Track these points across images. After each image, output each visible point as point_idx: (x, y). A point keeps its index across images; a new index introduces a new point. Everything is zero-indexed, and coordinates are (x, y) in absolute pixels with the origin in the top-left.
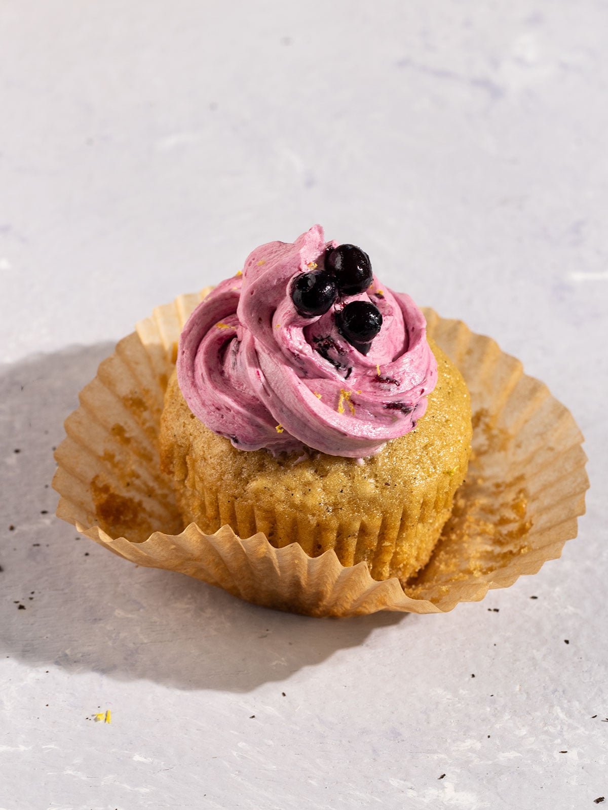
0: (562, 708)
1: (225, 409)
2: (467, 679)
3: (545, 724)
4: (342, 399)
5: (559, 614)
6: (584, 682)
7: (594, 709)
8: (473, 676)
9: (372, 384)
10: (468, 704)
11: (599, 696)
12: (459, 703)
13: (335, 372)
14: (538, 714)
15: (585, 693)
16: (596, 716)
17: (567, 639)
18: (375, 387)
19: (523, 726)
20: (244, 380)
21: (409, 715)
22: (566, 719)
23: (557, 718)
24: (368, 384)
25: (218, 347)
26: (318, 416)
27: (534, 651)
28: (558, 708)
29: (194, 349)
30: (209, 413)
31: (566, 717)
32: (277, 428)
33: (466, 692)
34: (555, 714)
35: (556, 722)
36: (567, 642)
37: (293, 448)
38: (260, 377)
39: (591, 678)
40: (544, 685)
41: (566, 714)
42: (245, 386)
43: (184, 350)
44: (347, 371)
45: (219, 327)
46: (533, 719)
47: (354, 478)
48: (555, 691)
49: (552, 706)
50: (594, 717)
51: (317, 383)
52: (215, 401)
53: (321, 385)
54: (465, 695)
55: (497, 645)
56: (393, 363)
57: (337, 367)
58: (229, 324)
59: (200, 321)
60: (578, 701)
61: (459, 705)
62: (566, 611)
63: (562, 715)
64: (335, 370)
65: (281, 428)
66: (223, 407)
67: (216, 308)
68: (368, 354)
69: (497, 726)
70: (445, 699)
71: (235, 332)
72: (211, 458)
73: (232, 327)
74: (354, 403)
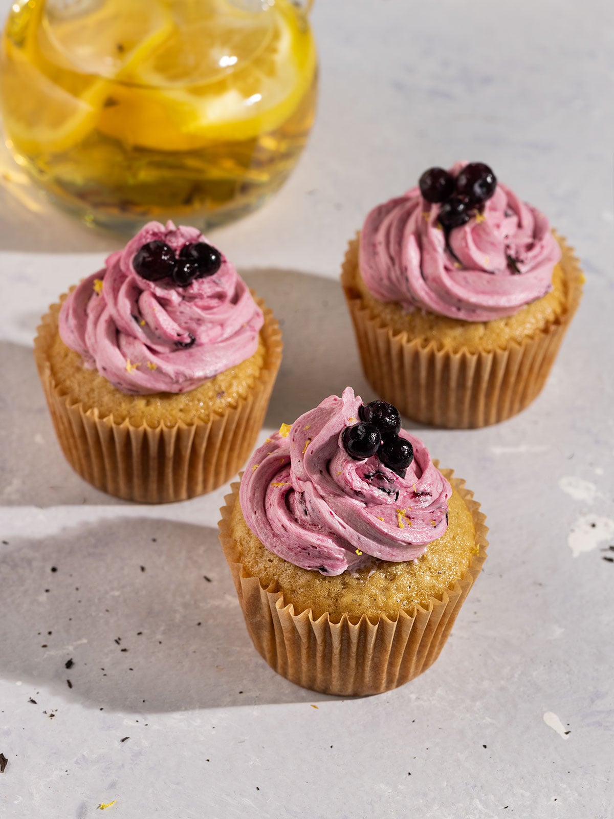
0: (481, 801)
1: (311, 548)
2: (405, 776)
3: (467, 814)
4: (400, 516)
5: (479, 724)
6: (498, 780)
7: (506, 802)
8: (410, 774)
9: (413, 499)
10: (405, 797)
11: (510, 790)
12: (398, 796)
13: (387, 497)
14: (461, 805)
15: (499, 788)
16: (507, 807)
17: (485, 744)
18: (416, 502)
19: (449, 815)
20: (319, 521)
21: (357, 806)
22: (483, 809)
23: (476, 808)
24: (410, 501)
25: (283, 501)
26: (389, 535)
27: (459, 754)
28: (477, 800)
29: (263, 507)
30: (296, 554)
31: (484, 807)
32: (357, 551)
33: (404, 787)
34: (475, 806)
35: (475, 811)
36: (485, 747)
37: (364, 564)
38: (334, 516)
39: (503, 776)
40: (466, 781)
41: (483, 806)
42: (320, 526)
43: (255, 510)
44: (395, 495)
45: (276, 486)
46: (457, 809)
47: (415, 574)
48: (475, 786)
49: (472, 799)
50: (505, 808)
51: (377, 509)
52: (301, 544)
53: (381, 511)
54: (403, 790)
55: (429, 749)
56: (420, 480)
57: (389, 493)
58: (282, 482)
59: (258, 485)
60: (493, 794)
61: (398, 798)
62: (484, 721)
63: (480, 806)
64: (388, 496)
65: (360, 551)
66: (309, 546)
67: (266, 472)
68: (405, 478)
69: (428, 815)
70: (387, 793)
71: (291, 487)
72: (299, 589)
73: (287, 484)
74: (409, 518)
